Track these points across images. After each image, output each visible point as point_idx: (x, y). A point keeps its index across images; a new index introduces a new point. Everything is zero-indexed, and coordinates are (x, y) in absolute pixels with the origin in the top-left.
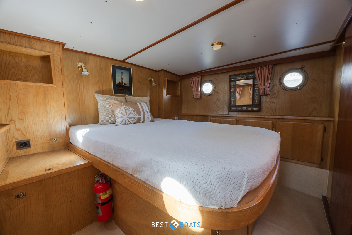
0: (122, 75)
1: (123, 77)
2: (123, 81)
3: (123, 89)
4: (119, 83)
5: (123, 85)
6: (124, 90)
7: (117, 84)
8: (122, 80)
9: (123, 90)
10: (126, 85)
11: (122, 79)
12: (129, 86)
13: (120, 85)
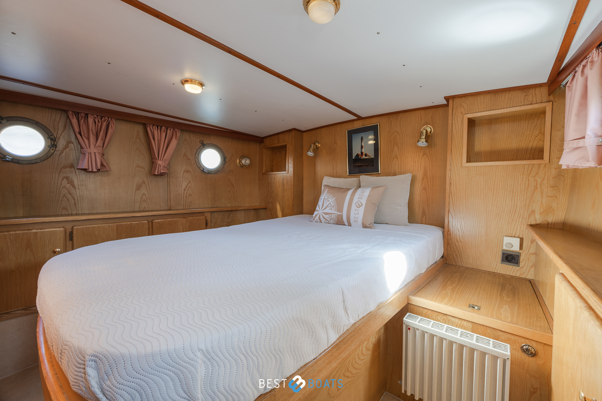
0: (362, 142)
1: (363, 145)
2: (363, 150)
3: (362, 164)
4: (357, 155)
5: (364, 157)
6: (365, 165)
7: (354, 158)
8: (361, 150)
9: (363, 166)
10: (369, 156)
11: (362, 147)
12: (373, 157)
13: (358, 158)
